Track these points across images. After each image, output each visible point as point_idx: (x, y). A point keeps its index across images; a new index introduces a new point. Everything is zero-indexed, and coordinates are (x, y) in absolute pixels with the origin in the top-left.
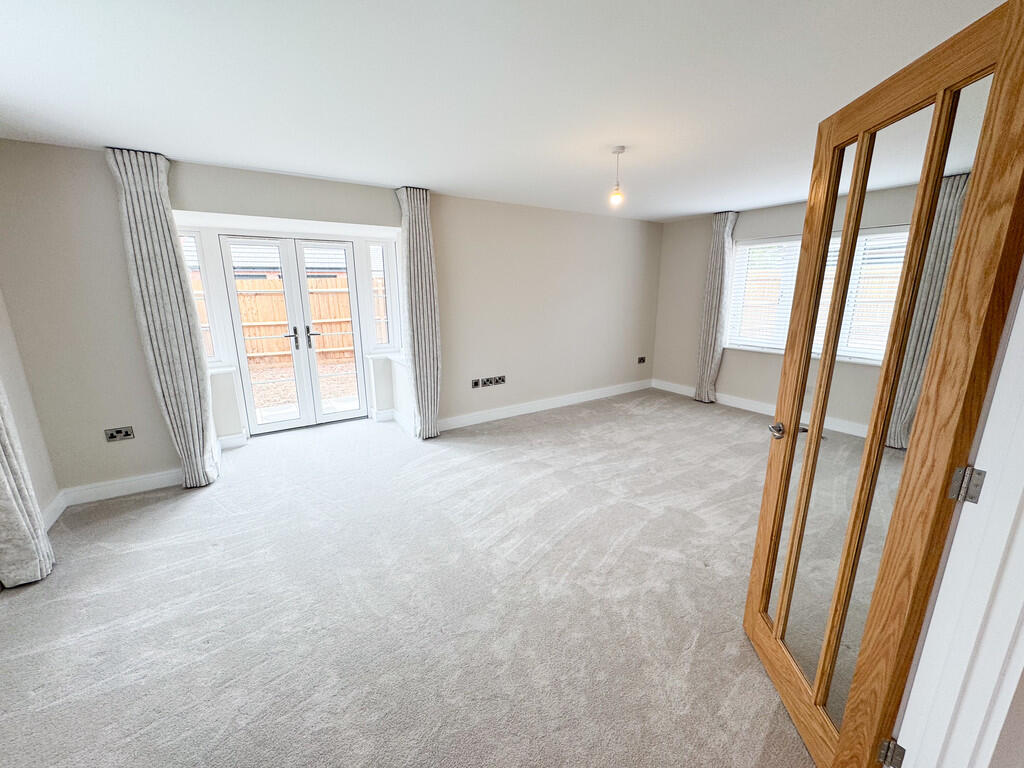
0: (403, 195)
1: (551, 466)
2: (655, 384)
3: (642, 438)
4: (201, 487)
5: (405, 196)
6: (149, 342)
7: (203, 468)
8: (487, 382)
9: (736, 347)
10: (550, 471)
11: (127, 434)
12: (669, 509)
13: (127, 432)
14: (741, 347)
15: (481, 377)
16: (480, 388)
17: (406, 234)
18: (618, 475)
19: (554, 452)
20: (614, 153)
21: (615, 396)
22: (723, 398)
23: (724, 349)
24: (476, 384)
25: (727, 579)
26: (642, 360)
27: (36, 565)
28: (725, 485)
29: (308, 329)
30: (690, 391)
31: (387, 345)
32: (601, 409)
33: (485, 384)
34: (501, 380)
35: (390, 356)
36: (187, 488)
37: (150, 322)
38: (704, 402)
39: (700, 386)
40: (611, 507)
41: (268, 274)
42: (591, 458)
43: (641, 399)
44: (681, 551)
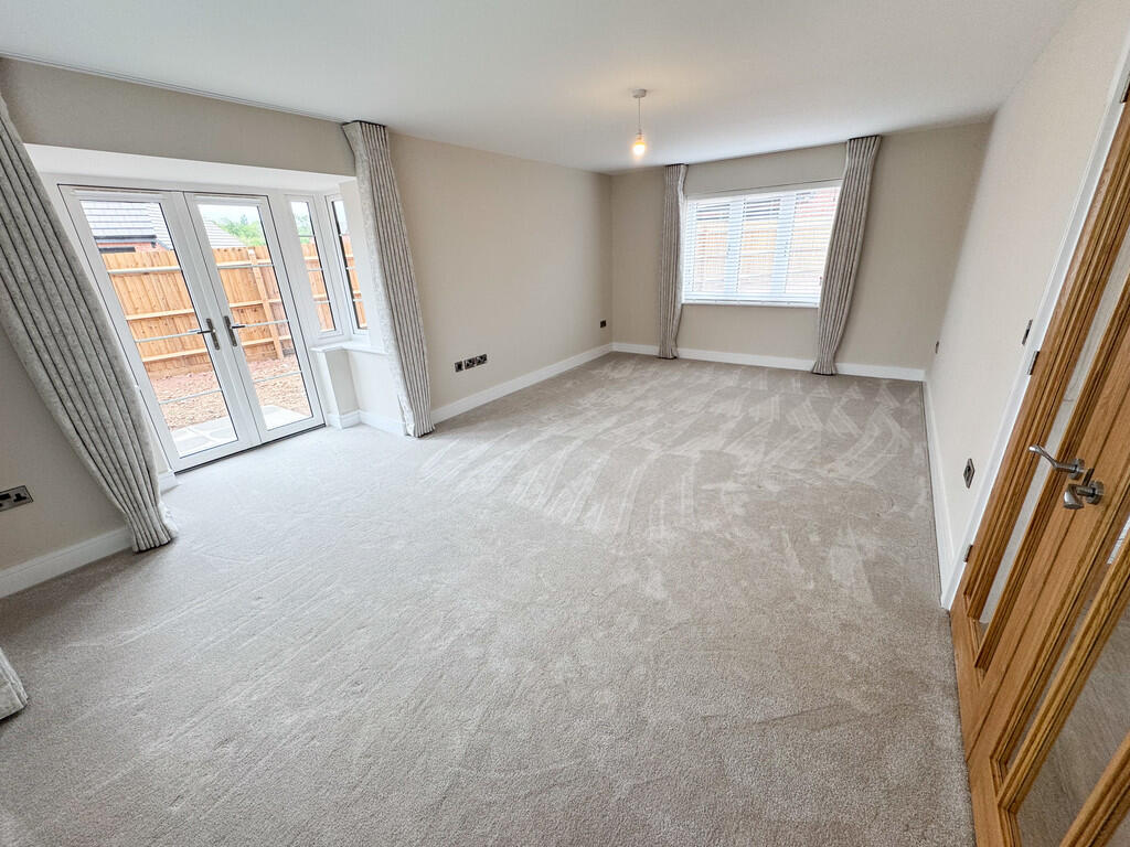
0: (356, 133)
1: (575, 438)
2: (616, 347)
3: (638, 399)
4: (161, 546)
5: (359, 134)
6: (35, 354)
7: (160, 520)
8: (471, 363)
9: (691, 302)
10: (579, 442)
11: (19, 498)
12: (701, 452)
13: (18, 496)
14: (697, 302)
15: (464, 358)
16: (465, 372)
17: (367, 185)
18: (643, 433)
19: (569, 425)
20: (636, 97)
21: (586, 364)
22: (685, 352)
23: (683, 305)
24: (459, 367)
25: (780, 492)
26: (603, 324)
27: (9, 691)
28: (731, 425)
29: (227, 320)
30: (654, 350)
31: (335, 333)
32: (581, 377)
33: (468, 366)
34: (483, 359)
35: (346, 345)
36: (140, 552)
37: (31, 326)
38: (668, 358)
39: (663, 344)
40: (657, 460)
41: (136, 247)
42: (608, 424)
43: (612, 363)
44: (736, 482)
